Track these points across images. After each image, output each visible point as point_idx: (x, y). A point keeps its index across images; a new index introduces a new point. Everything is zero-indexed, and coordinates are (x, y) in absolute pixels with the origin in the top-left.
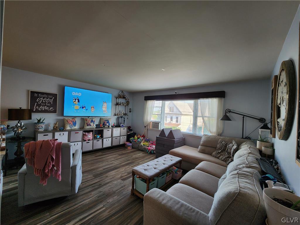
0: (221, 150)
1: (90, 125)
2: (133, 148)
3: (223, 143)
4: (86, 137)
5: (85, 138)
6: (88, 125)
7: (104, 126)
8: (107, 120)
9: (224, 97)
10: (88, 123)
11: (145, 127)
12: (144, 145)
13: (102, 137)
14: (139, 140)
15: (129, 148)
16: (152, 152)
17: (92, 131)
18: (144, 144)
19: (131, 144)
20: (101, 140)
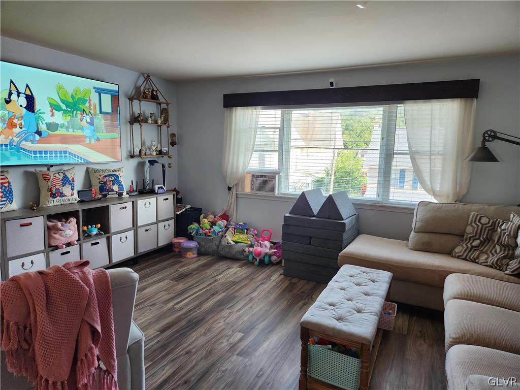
0: (478, 241)
1: (62, 195)
2: (200, 253)
3: (484, 220)
4: (57, 236)
5: (55, 238)
6: (54, 194)
7: (105, 196)
8: (112, 173)
9: (477, 97)
10: (54, 189)
11: (229, 189)
12: (236, 242)
13: (105, 229)
14: (216, 229)
15: (190, 255)
16: (267, 259)
17: (75, 214)
18: (236, 240)
19: (193, 244)
20: (103, 241)
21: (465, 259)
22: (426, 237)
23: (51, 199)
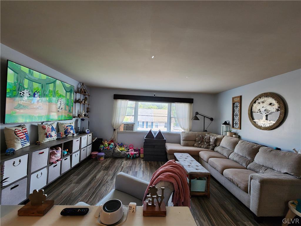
0: (200, 142)
1: (51, 136)
2: (106, 157)
4: (53, 157)
5: (52, 158)
6: (48, 136)
7: (67, 136)
8: (70, 125)
9: (193, 103)
10: (48, 134)
11: (114, 130)
12: (121, 151)
13: (70, 152)
14: (111, 146)
15: (102, 159)
16: (135, 156)
17: (60, 145)
18: (121, 150)
19: (103, 154)
20: (69, 157)
21: (198, 147)
22: (187, 142)
23: (46, 139)
